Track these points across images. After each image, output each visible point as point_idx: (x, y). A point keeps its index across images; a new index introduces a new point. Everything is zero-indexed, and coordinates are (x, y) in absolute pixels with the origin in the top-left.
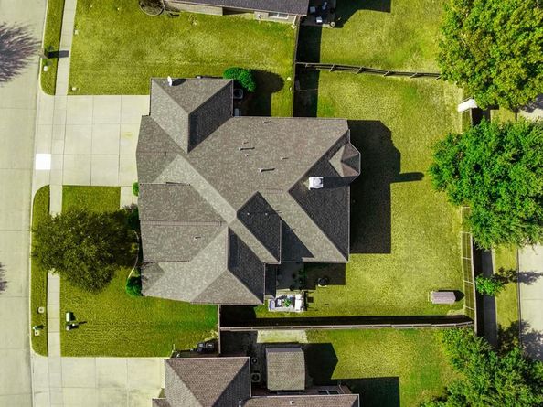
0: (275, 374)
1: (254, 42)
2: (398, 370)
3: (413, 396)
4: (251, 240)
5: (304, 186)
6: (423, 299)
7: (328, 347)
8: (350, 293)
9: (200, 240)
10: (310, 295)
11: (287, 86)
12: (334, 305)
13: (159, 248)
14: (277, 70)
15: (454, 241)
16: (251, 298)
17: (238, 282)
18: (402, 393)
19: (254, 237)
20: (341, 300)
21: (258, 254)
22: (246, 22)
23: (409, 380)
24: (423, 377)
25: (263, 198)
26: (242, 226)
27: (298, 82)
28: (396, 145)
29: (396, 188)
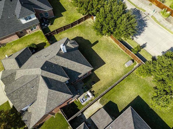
0: (98, 123)
1: (32, 39)
2: (136, 93)
3: (148, 98)
4: (53, 76)
5: (61, 52)
6: (124, 68)
7: (110, 102)
8: (103, 81)
9: (34, 88)
10: (92, 90)
11: (47, 43)
12: (102, 88)
13: (21, 102)
14: (42, 42)
15: (119, 49)
16: (66, 96)
17: (57, 92)
18: (144, 100)
19: (53, 74)
20: (102, 85)
21: (59, 80)
22: (27, 37)
23: (142, 94)
24: (145, 90)
25: (49, 62)
26: (46, 72)
27: (50, 41)
28: (86, 39)
29: (94, 48)
